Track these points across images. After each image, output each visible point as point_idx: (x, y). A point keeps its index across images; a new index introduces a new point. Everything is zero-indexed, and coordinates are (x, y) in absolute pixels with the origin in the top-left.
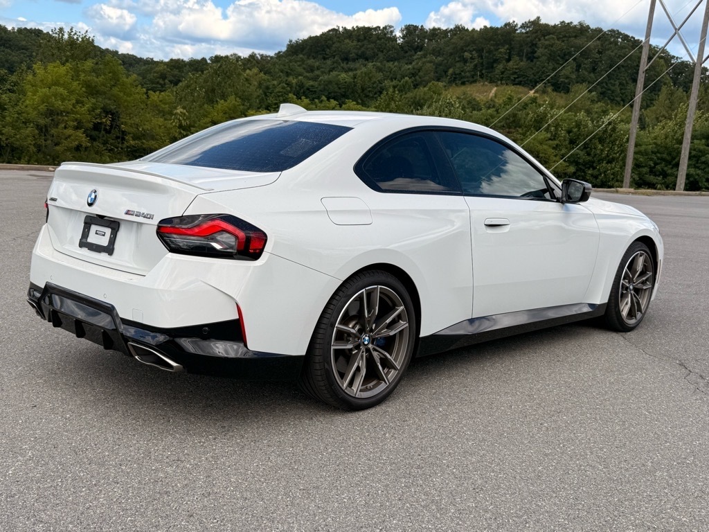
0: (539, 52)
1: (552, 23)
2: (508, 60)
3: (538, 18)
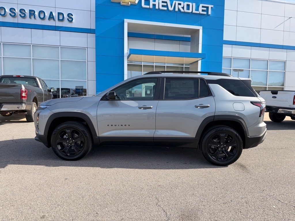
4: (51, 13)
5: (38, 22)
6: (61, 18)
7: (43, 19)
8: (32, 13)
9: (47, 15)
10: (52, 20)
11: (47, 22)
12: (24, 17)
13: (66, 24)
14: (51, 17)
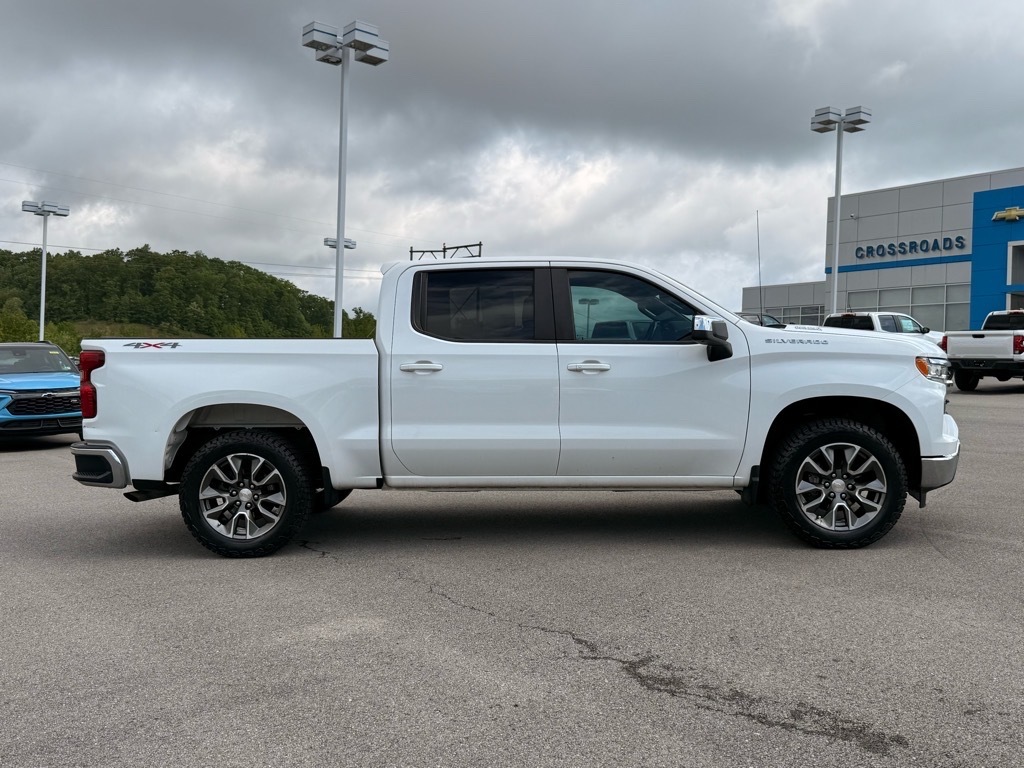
0: (158, 286)
1: (162, 252)
2: (122, 293)
3: (146, 246)
4: (936, 241)
5: (921, 255)
6: (948, 245)
7: (926, 250)
8: (913, 246)
9: (931, 245)
10: (937, 251)
11: (932, 254)
12: (904, 253)
13: (956, 252)
14: (936, 246)
